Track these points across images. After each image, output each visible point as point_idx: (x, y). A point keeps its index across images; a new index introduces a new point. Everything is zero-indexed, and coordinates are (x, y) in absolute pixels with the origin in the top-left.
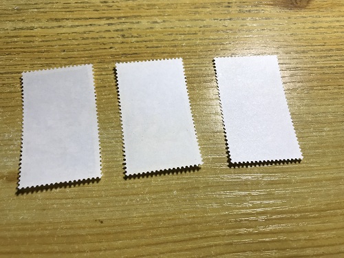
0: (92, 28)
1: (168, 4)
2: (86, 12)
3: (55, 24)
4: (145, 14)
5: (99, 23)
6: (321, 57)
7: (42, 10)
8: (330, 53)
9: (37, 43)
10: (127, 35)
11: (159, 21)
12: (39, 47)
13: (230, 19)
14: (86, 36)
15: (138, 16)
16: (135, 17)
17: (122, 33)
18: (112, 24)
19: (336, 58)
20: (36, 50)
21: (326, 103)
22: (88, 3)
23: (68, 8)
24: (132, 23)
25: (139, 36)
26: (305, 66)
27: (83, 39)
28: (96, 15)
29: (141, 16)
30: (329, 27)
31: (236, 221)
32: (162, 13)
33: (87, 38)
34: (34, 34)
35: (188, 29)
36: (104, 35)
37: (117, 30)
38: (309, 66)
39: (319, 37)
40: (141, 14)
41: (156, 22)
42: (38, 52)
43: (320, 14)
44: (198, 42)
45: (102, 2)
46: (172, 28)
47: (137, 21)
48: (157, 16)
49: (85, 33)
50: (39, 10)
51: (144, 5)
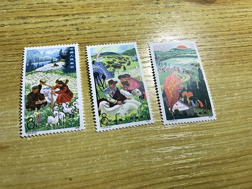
0: (52, 24)
1: (111, 3)
2: (46, 11)
3: (22, 21)
4: (93, 11)
5: (58, 20)
6: (228, 40)
7: (10, 10)
8: (234, 37)
9: (7, 37)
10: (80, 29)
11: (104, 16)
12: (9, 40)
13: (159, 13)
14: (47, 30)
15: (88, 13)
16: (86, 13)
17: (76, 27)
18: (68, 20)
19: (239, 40)
20: (7, 43)
21: (234, 74)
22: (47, 3)
23: (32, 8)
24: (84, 18)
25: (90, 29)
26: (217, 47)
27: (46, 32)
28: (55, 13)
29: (90, 13)
30: (232, 17)
31: (175, 170)
32: (107, 10)
33: (49, 32)
34: (4, 30)
35: (128, 22)
36: (62, 29)
37: (72, 25)
38: (220, 47)
39: (225, 24)
40: (90, 11)
41: (103, 17)
42: (9, 44)
43: (225, 7)
44: (136, 32)
45: (58, 3)
46: (115, 21)
47: (88, 17)
48: (103, 12)
49: (46, 27)
50: (8, 10)
51: (92, 4)
